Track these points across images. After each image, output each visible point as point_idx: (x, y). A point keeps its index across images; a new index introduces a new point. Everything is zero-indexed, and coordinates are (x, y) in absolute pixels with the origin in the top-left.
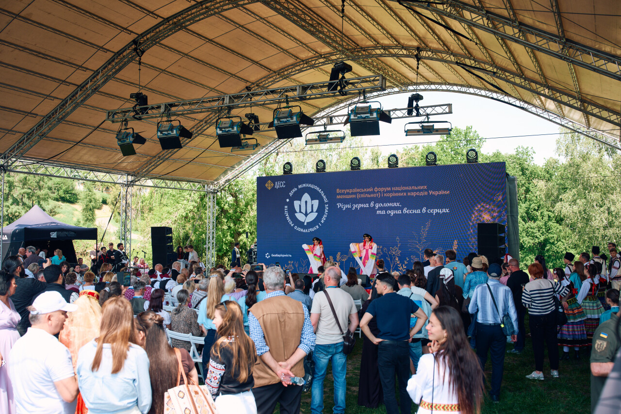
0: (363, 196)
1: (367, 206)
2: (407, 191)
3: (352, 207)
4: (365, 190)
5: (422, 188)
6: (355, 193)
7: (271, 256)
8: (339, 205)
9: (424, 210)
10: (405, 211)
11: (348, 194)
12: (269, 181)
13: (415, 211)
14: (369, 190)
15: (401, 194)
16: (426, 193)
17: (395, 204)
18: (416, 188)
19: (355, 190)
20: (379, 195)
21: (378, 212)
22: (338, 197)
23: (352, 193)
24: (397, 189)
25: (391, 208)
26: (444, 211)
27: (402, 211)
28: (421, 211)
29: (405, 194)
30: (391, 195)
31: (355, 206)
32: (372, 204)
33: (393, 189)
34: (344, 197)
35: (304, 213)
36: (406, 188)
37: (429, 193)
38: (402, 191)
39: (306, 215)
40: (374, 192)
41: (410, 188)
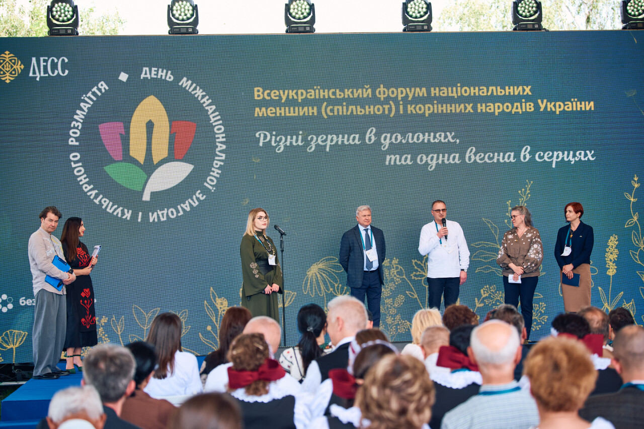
0: (341, 110)
1: (354, 140)
2: (475, 100)
3: (307, 143)
4: (348, 93)
5: (517, 91)
6: (317, 102)
7: (16, 303)
8: (262, 137)
9: (525, 154)
10: (472, 156)
11: (291, 103)
12: (7, 55)
13: (500, 158)
14: (358, 93)
15: (459, 108)
16: (530, 107)
17: (441, 137)
18: (499, 92)
19: (312, 94)
20: (390, 110)
21: (390, 159)
22: (259, 112)
23: (306, 102)
24: (445, 92)
25: (429, 148)
26: (581, 156)
27: (462, 157)
28: (517, 156)
29: (469, 108)
30: (427, 110)
31: (316, 141)
32: (370, 135)
33: (435, 92)
34: (281, 112)
35: (141, 159)
36: (474, 91)
37: (537, 107)
38: (461, 100)
39: (149, 167)
40: (374, 100)
41: (484, 92)
